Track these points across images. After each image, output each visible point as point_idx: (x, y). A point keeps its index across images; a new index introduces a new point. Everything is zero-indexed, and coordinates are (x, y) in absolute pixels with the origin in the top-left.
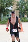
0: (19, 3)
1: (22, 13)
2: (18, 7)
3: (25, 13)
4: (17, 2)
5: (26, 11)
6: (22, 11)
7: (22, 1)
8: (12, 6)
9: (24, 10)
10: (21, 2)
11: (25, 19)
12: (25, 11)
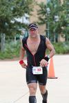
0: (45, 7)
1: (51, 31)
2: (44, 17)
3: (60, 33)
4: (41, 6)
5: (62, 28)
6: (53, 28)
7: (52, 2)
8: (29, 14)
9: (57, 24)
10: (51, 4)
11: (59, 46)
12: (59, 26)
